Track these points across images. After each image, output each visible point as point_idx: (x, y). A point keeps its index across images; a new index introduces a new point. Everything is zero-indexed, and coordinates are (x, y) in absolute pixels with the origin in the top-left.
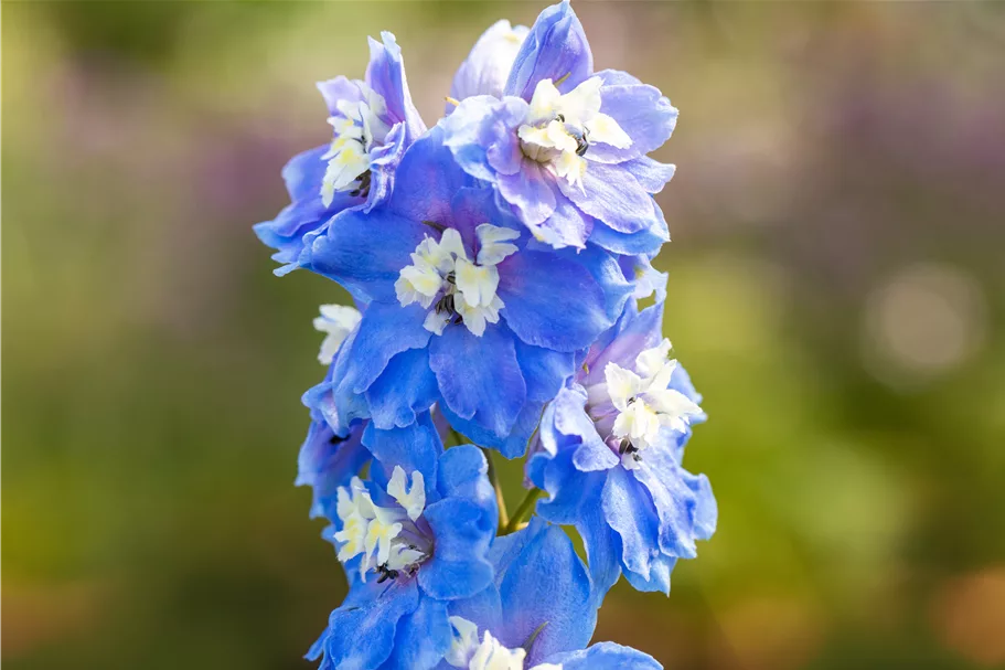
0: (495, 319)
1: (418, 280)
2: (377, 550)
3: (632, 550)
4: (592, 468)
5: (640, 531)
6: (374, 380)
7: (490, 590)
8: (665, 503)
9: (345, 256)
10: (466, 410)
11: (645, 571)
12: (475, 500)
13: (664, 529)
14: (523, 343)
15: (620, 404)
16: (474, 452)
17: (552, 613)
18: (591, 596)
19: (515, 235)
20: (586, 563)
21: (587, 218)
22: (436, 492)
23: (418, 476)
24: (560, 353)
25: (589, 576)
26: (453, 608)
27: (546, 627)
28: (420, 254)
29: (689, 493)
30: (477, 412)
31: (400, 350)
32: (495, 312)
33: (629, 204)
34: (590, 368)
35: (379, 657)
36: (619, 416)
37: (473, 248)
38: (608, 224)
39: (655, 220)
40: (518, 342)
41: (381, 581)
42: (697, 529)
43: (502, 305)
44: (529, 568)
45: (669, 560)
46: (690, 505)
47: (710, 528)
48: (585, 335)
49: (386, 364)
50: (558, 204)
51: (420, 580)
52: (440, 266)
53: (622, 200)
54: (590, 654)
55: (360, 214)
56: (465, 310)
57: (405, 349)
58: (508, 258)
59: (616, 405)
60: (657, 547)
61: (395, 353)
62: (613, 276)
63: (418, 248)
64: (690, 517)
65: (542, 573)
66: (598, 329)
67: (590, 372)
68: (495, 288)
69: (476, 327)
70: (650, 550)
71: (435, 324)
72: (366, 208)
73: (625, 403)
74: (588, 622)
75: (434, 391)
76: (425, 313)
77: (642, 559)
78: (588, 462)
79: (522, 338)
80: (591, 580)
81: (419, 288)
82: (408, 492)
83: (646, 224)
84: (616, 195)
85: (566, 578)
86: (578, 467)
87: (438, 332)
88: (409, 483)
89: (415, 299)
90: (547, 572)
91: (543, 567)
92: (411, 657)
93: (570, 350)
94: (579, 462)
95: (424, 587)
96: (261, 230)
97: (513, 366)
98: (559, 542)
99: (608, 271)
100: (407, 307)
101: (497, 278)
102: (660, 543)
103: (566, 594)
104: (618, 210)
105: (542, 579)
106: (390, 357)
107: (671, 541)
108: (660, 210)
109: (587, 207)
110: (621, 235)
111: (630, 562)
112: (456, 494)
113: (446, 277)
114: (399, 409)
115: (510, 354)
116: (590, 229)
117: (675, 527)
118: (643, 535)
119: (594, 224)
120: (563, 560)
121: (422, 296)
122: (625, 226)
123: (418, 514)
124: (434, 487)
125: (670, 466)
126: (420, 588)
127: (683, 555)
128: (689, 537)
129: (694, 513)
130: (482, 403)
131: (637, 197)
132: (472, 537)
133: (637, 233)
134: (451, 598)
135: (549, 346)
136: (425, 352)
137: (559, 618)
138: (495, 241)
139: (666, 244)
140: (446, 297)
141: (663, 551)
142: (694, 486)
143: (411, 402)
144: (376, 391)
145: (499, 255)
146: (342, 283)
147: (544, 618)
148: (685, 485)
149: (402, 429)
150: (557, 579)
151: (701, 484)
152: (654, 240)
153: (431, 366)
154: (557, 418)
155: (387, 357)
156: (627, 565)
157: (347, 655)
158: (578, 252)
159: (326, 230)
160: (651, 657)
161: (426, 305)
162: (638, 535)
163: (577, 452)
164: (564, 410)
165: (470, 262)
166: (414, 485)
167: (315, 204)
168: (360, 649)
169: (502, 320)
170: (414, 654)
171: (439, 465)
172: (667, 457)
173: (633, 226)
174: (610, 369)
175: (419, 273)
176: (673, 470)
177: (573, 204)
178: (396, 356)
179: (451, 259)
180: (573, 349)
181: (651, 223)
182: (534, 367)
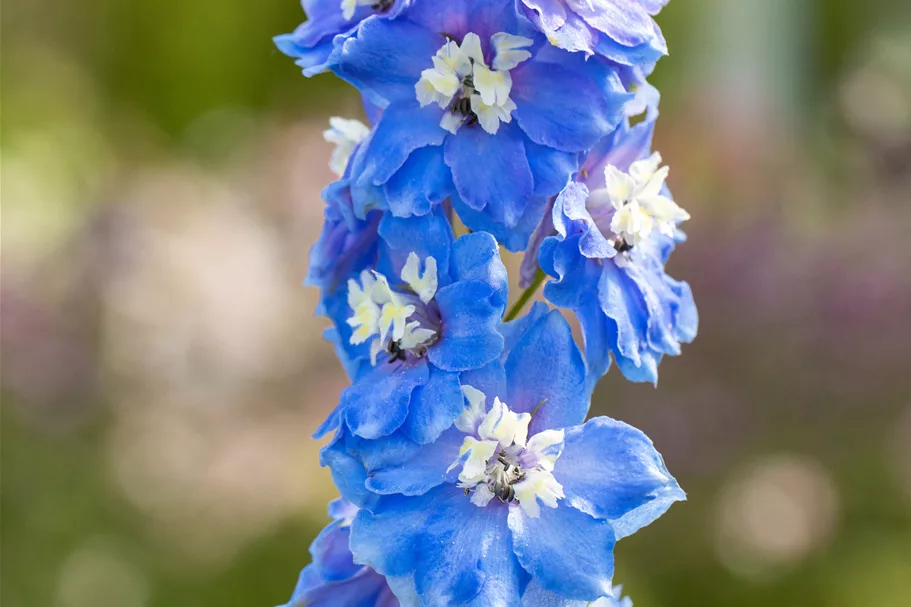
0: (508, 120)
1: (438, 81)
2: (392, 328)
3: (626, 338)
4: (594, 256)
5: (632, 322)
6: (394, 171)
7: (496, 364)
8: (653, 302)
9: (370, 58)
10: (478, 202)
11: (636, 356)
12: (487, 281)
13: (652, 325)
14: (532, 142)
15: (617, 205)
16: (486, 238)
17: (552, 392)
18: (586, 379)
19: (529, 42)
20: (583, 349)
21: (594, 31)
22: (448, 275)
23: (431, 262)
24: (566, 153)
25: (584, 360)
26: (464, 378)
27: (544, 405)
28: (440, 57)
29: (673, 297)
30: (488, 204)
31: (419, 146)
32: (508, 113)
33: (631, 22)
34: (589, 173)
35: (394, 423)
36: (616, 214)
37: (489, 54)
38: (612, 36)
39: (655, 35)
40: (528, 142)
41: (391, 362)
42: (680, 332)
43: (514, 107)
44: (531, 348)
45: (655, 354)
46: (674, 307)
47: (691, 332)
48: (588, 137)
49: (406, 158)
50: (568, 16)
51: (430, 357)
52: (459, 70)
53: (623, 16)
54: (586, 428)
55: (385, 22)
56: (481, 110)
57: (424, 144)
58: (521, 65)
59: (613, 203)
60: (646, 340)
61: (414, 148)
62: (615, 85)
63: (439, 53)
64: (673, 321)
65: (543, 353)
66: (601, 132)
67: (589, 176)
68: (509, 91)
69: (490, 125)
70: (640, 342)
71: (451, 123)
72: (391, 15)
73: (621, 203)
74: (584, 401)
75: (449, 184)
76: (442, 112)
77: (634, 346)
78: (590, 249)
79: (530, 137)
80: (586, 365)
81: (439, 88)
82: (421, 276)
83: (647, 39)
84: (619, 12)
85: (565, 360)
86: (582, 253)
87: (453, 131)
88: (422, 269)
89: (434, 99)
90: (548, 352)
91: (544, 349)
92: (425, 423)
93: (573, 151)
94: (583, 248)
95: (435, 362)
96: (280, 42)
97: (522, 161)
98: (558, 327)
99: (609, 82)
100: (426, 107)
101: (510, 82)
102: (648, 336)
103: (564, 374)
104: (620, 26)
105: (543, 359)
106: (411, 151)
107: (657, 337)
108: (659, 29)
109: (593, 22)
110: (624, 48)
111: (623, 347)
112: (467, 277)
113: (464, 79)
114: (415, 200)
115: (520, 152)
116: (596, 41)
117: (662, 325)
118: (634, 325)
119: (600, 37)
120: (562, 342)
121: (441, 96)
122: (628, 39)
123: (430, 297)
124: (446, 271)
125: (657, 270)
126: (430, 365)
127: (668, 352)
128: (673, 337)
129: (677, 316)
130: (492, 198)
131: (637, 15)
132: (485, 313)
133: (638, 47)
134: (463, 370)
135: (556, 147)
136: (440, 150)
137: (558, 396)
138: (510, 48)
139: (664, 58)
140: (462, 101)
141: (651, 344)
142: (678, 292)
143: (427, 193)
144: (394, 185)
145: (513, 61)
146: (361, 87)
147: (543, 396)
148: (669, 289)
149: (420, 218)
150: (556, 360)
151: (683, 291)
152: (654, 52)
153: (446, 162)
154: (565, 206)
155: (406, 152)
156: (621, 350)
157: (363, 423)
158: (587, 57)
159: (356, 32)
160: (642, 432)
161: (444, 105)
162: (631, 326)
163: (581, 239)
164: (571, 200)
165: (487, 67)
166: (426, 271)
167: (335, 18)
168: (376, 417)
169: (514, 120)
170: (427, 420)
171: (452, 252)
172: (654, 263)
173: (634, 40)
174: (609, 170)
175: (440, 76)
176: (659, 274)
177: (581, 18)
178: (415, 151)
179: (469, 62)
180: (576, 150)
181: (651, 38)
182: (541, 166)
